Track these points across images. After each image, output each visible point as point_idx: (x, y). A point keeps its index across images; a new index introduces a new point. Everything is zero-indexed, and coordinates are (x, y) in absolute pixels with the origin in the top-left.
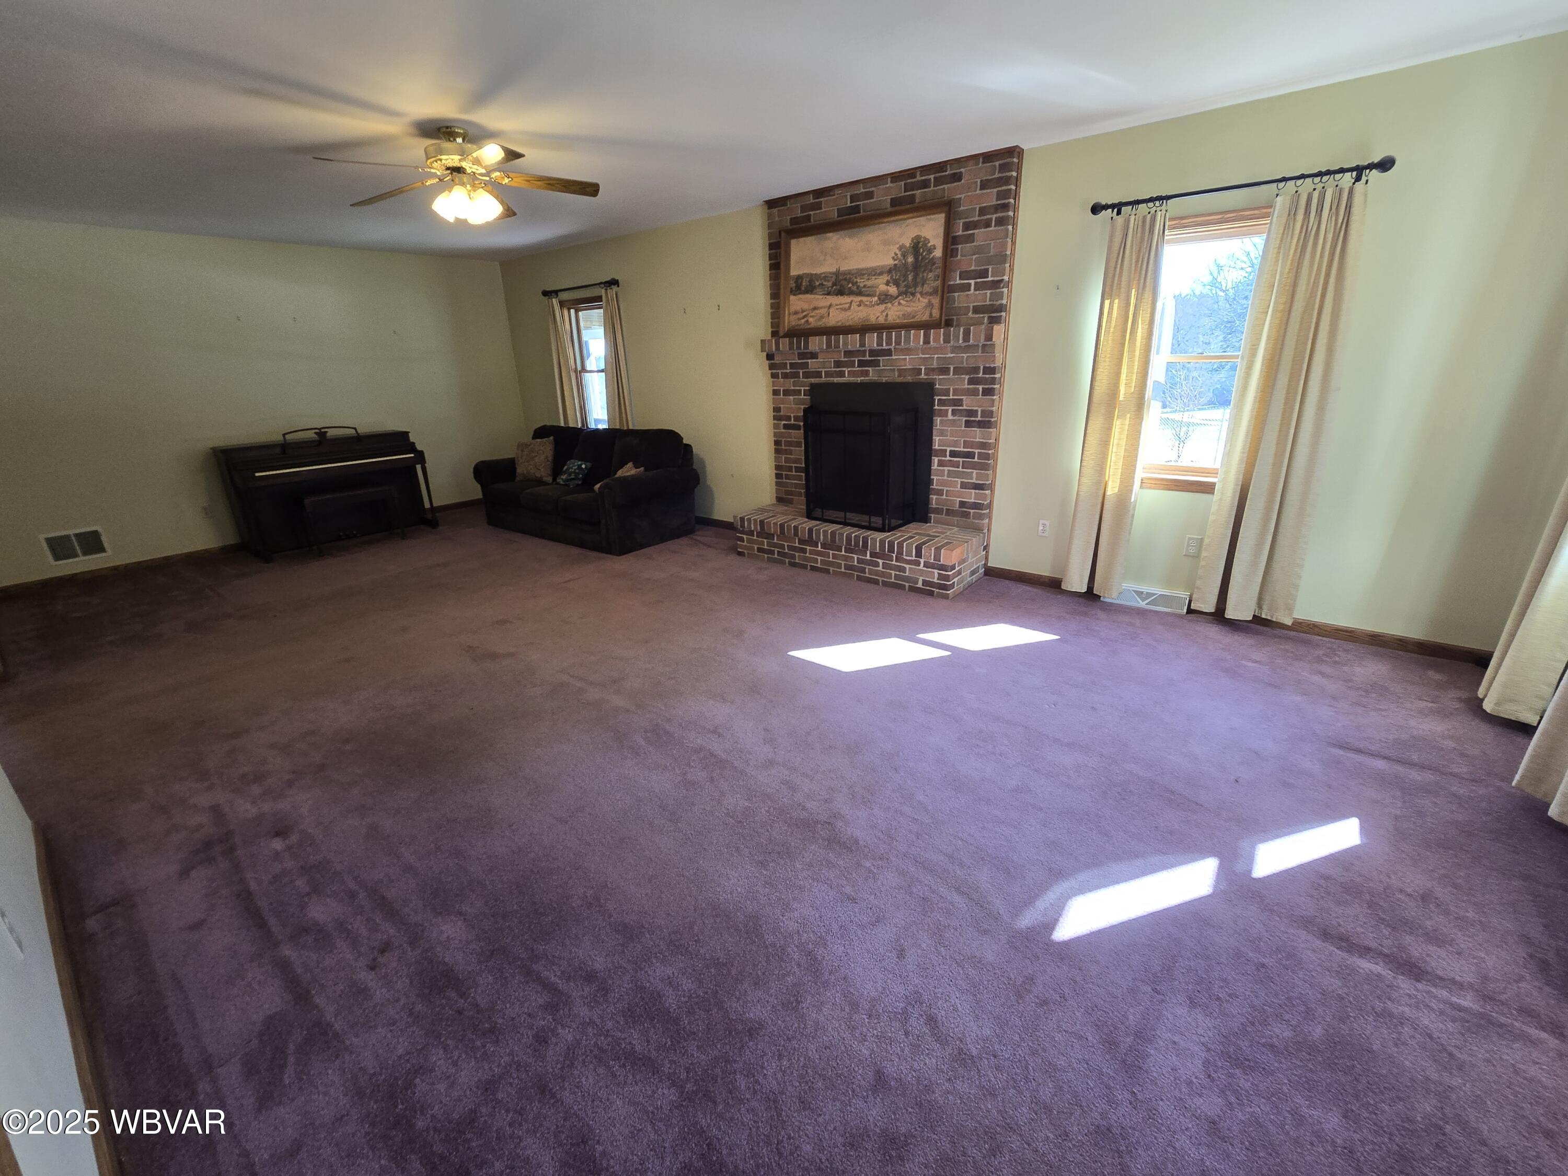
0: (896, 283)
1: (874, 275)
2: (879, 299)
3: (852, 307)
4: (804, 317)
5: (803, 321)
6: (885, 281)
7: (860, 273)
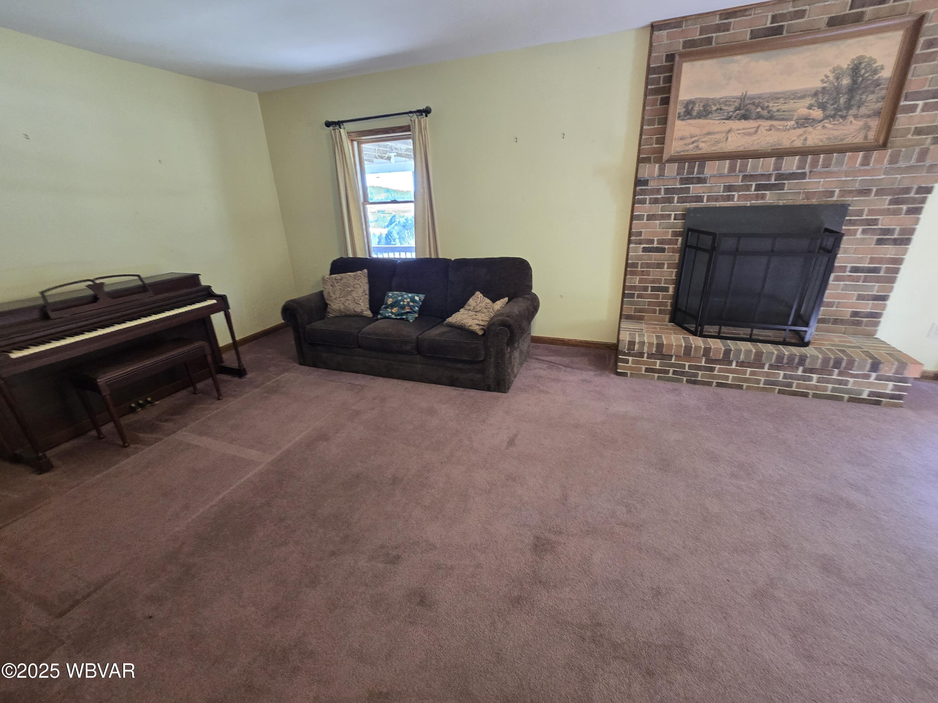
0: (823, 106)
1: (793, 99)
2: (797, 123)
3: (759, 132)
4: (693, 143)
5: (691, 146)
6: (807, 105)
7: (775, 97)
